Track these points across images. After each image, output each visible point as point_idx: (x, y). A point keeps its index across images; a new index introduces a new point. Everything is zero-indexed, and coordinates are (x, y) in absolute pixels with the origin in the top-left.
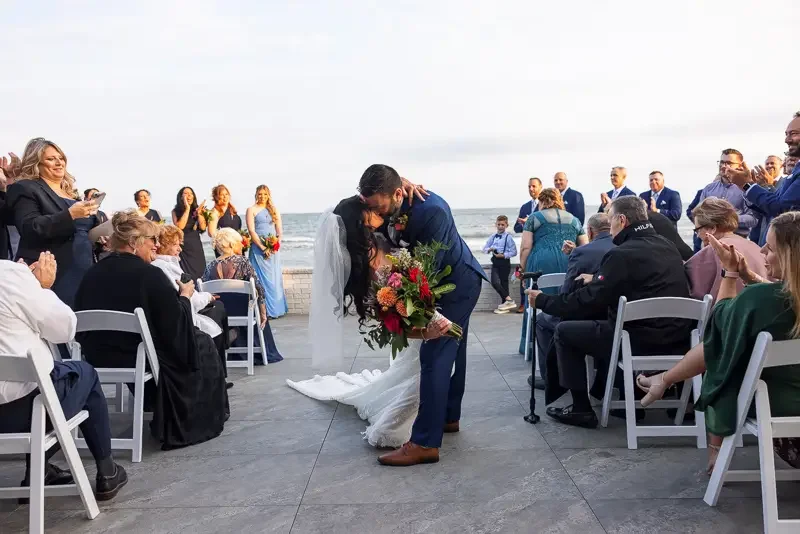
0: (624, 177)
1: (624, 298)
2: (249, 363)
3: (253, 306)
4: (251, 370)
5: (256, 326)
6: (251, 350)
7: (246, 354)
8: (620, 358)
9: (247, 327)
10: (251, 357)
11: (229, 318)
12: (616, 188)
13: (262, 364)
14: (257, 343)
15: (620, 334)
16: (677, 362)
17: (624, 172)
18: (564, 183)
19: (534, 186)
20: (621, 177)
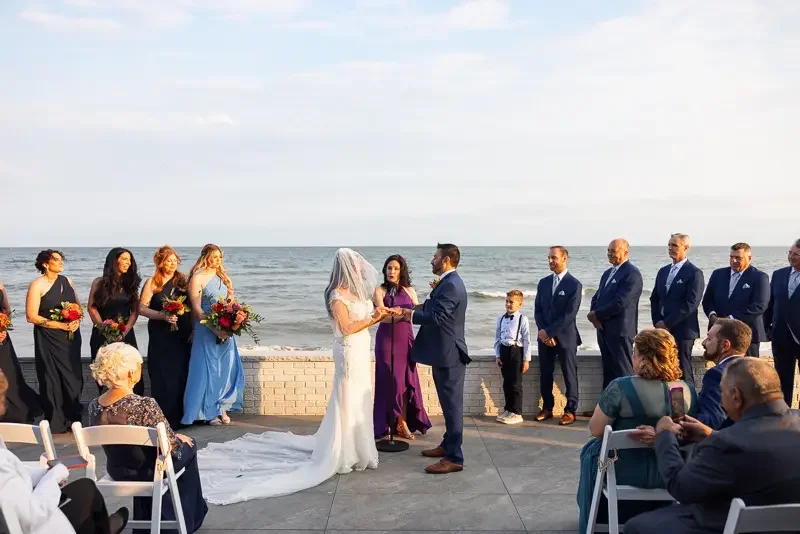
9: (152, 498)
18: (618, 256)
19: (554, 257)
20: (681, 248)
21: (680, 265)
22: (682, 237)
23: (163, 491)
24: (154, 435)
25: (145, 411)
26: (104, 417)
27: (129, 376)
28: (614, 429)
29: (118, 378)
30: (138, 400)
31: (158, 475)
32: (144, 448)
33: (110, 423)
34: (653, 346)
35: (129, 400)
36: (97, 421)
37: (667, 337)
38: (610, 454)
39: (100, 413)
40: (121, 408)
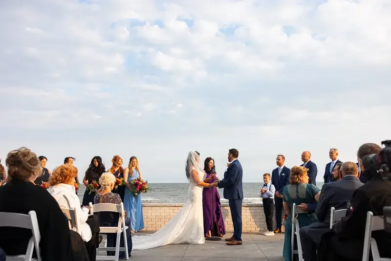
0: (337, 154)
1: (371, 213)
2: (116, 258)
3: (122, 220)
5: (122, 234)
6: (118, 249)
7: (115, 252)
9: (117, 234)
10: (117, 254)
12: (333, 160)
14: (122, 245)
15: (369, 240)
17: (337, 152)
18: (306, 158)
19: (279, 160)
20: (335, 154)
21: (335, 162)
22: (335, 150)
23: (121, 231)
24: (118, 208)
25: (116, 198)
26: (101, 200)
27: (111, 185)
29: (108, 185)
30: (113, 194)
31: (120, 224)
33: (103, 202)
35: (110, 194)
36: (98, 202)
39: (99, 198)
40: (107, 197)
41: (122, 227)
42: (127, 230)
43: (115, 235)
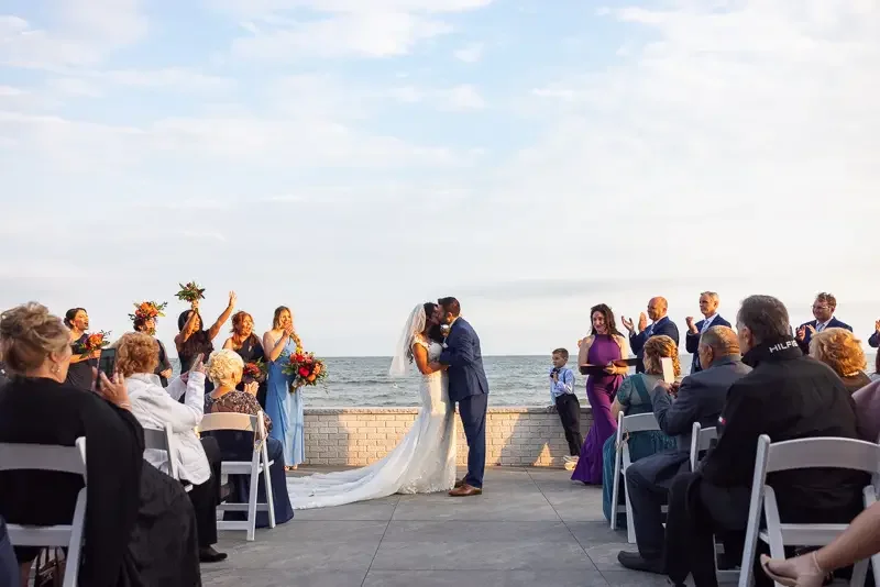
0: (716, 304)
1: (766, 437)
2: (249, 525)
3: (261, 448)
4: (252, 534)
5: (262, 475)
6: (253, 506)
7: (247, 512)
8: (763, 526)
9: (250, 475)
11: (223, 463)
12: (707, 316)
13: (268, 526)
15: (762, 490)
16: (839, 533)
17: (715, 298)
18: (657, 312)
20: (711, 304)
21: (711, 320)
22: (711, 294)
23: (260, 470)
24: (255, 421)
25: (247, 402)
26: (214, 407)
27: (233, 377)
28: (626, 415)
29: (224, 377)
30: (240, 394)
32: (245, 433)
34: (659, 348)
35: (233, 394)
36: (209, 411)
37: (669, 341)
38: (624, 437)
39: (211, 404)
40: (227, 400)
41: (261, 462)
42: (271, 467)
43: (247, 478)
